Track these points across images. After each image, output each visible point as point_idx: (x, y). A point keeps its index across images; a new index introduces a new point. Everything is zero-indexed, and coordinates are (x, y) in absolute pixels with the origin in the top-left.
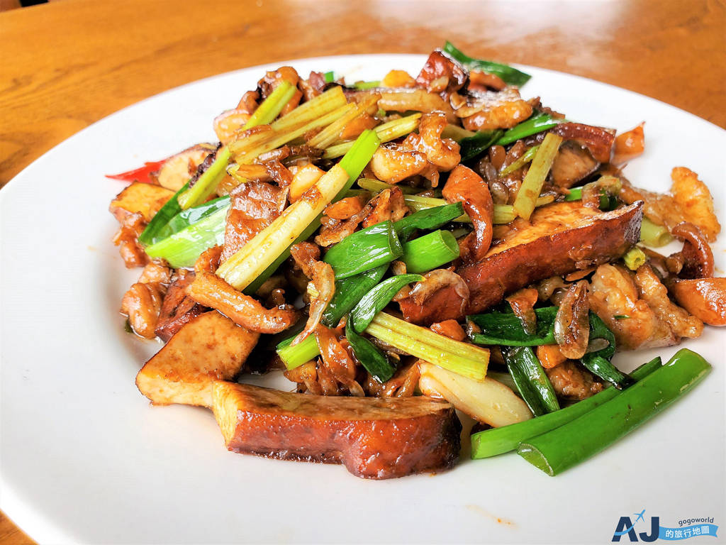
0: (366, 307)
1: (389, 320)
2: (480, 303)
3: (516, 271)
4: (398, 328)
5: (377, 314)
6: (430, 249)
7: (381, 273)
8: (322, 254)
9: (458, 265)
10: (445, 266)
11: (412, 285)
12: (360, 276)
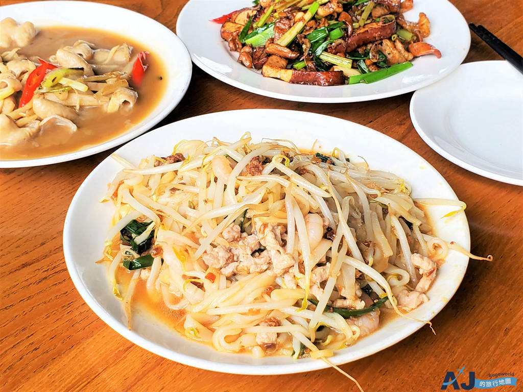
0: (319, 51)
1: (325, 54)
2: (349, 50)
4: (328, 55)
5: (322, 52)
6: (337, 33)
7: (324, 40)
8: (305, 37)
9: (343, 38)
10: (340, 38)
11: (331, 44)
12: (317, 42)
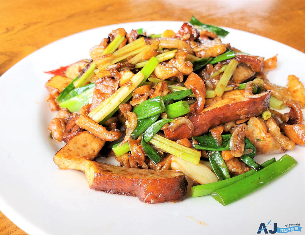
0: (150, 132)
1: (159, 138)
2: (198, 132)
3: (214, 118)
4: (163, 141)
5: (154, 135)
6: (177, 108)
7: (157, 117)
8: (132, 109)
9: (189, 115)
10: (183, 116)
11: (169, 123)
12: (147, 119)
